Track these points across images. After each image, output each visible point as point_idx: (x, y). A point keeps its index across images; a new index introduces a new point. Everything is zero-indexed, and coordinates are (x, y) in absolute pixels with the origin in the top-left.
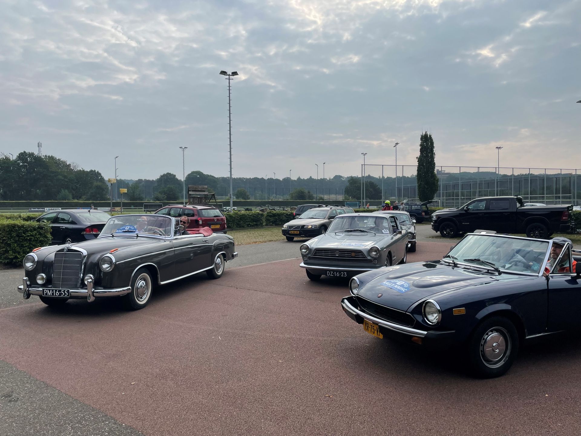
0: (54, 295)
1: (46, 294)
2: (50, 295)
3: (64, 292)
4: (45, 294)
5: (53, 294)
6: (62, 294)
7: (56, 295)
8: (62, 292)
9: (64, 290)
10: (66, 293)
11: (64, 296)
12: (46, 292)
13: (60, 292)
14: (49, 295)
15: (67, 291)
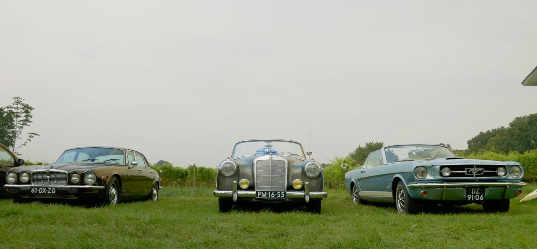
0: (270, 196)
1: (260, 196)
2: (265, 197)
3: (280, 193)
4: (258, 196)
5: (268, 196)
6: (279, 195)
7: (271, 197)
8: (278, 194)
9: (281, 192)
10: (282, 194)
11: (280, 197)
12: (260, 193)
13: (276, 194)
14: (263, 197)
15: (283, 192)
